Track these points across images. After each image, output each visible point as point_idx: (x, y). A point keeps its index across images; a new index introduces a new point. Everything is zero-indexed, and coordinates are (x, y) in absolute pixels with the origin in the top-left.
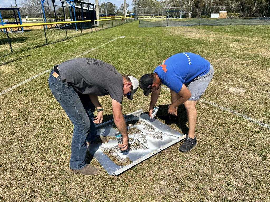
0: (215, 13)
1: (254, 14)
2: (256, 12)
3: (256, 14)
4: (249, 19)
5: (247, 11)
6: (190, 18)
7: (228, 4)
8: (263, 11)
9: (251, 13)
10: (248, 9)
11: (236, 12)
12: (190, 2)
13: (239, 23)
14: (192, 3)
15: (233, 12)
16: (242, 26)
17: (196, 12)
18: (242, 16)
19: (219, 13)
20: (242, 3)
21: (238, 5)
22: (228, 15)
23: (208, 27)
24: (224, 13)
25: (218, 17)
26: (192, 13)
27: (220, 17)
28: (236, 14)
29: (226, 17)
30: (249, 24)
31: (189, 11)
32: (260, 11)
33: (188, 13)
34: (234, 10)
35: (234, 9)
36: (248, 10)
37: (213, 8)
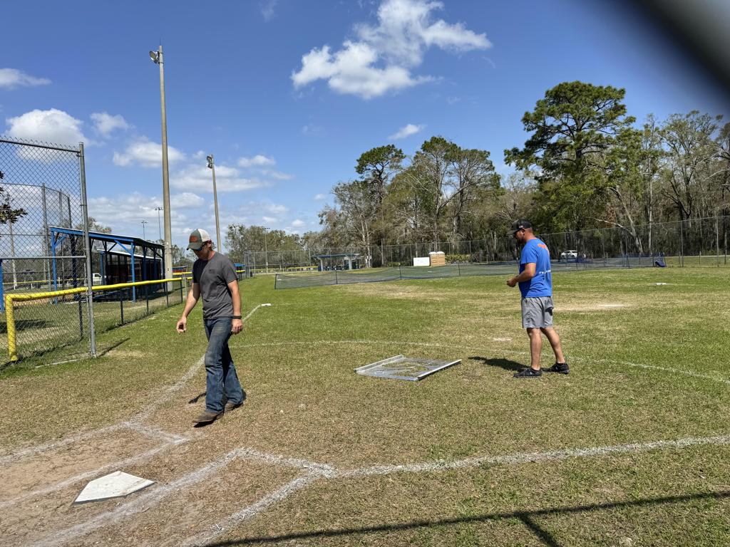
0: (419, 257)
1: (496, 255)
2: (500, 251)
3: (499, 255)
4: (489, 264)
5: (481, 250)
6: (369, 269)
7: (443, 239)
8: (511, 249)
9: (490, 254)
10: (482, 247)
11: (461, 254)
12: (364, 237)
13: (474, 273)
14: (368, 239)
15: (455, 254)
16: (481, 277)
17: (379, 256)
18: (475, 261)
19: (428, 256)
20: (469, 235)
21: (463, 239)
22: (447, 260)
23: (419, 281)
24: (438, 256)
25: (428, 264)
26: (371, 258)
27: (432, 264)
28: (463, 256)
29: (444, 263)
30: (492, 273)
31: (366, 254)
32: (507, 250)
33: (364, 260)
34: (456, 249)
35: (456, 247)
36: (483, 249)
37: (413, 248)
